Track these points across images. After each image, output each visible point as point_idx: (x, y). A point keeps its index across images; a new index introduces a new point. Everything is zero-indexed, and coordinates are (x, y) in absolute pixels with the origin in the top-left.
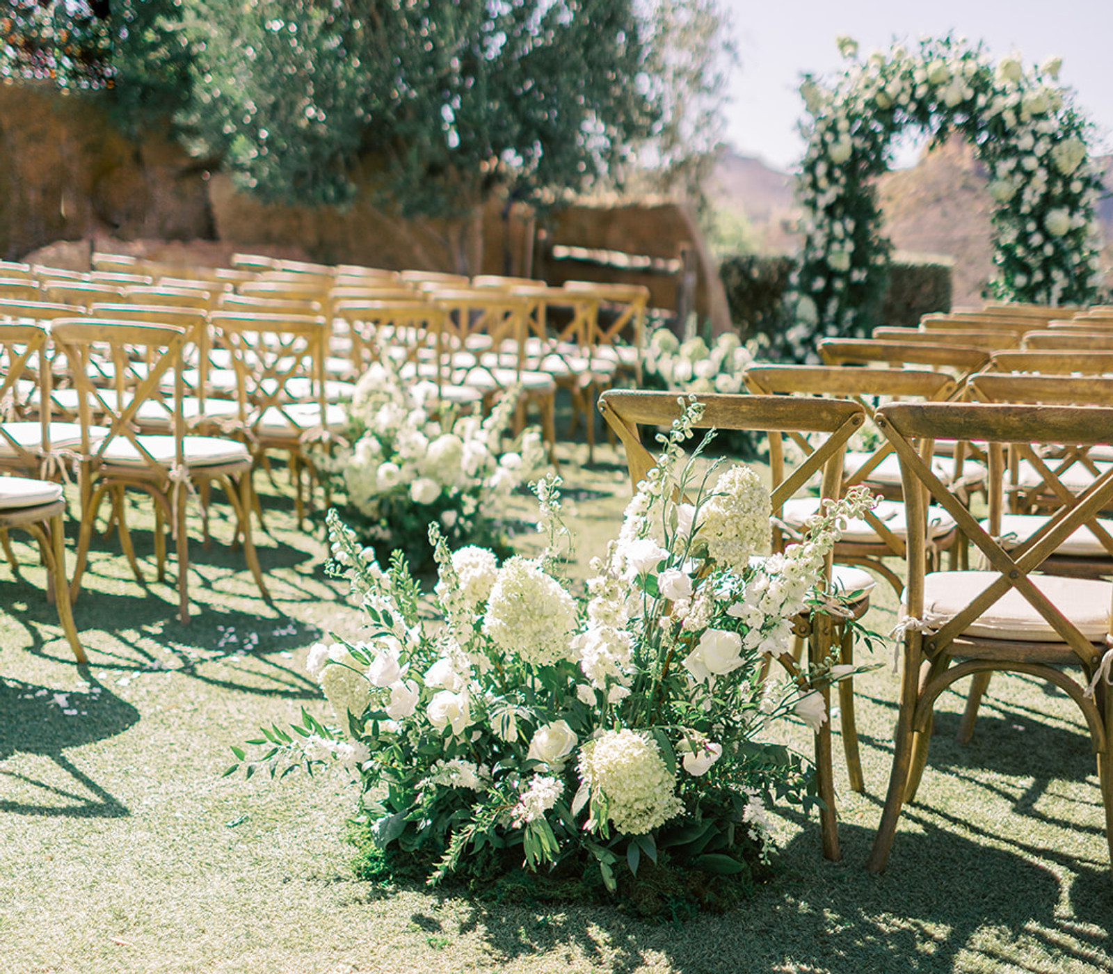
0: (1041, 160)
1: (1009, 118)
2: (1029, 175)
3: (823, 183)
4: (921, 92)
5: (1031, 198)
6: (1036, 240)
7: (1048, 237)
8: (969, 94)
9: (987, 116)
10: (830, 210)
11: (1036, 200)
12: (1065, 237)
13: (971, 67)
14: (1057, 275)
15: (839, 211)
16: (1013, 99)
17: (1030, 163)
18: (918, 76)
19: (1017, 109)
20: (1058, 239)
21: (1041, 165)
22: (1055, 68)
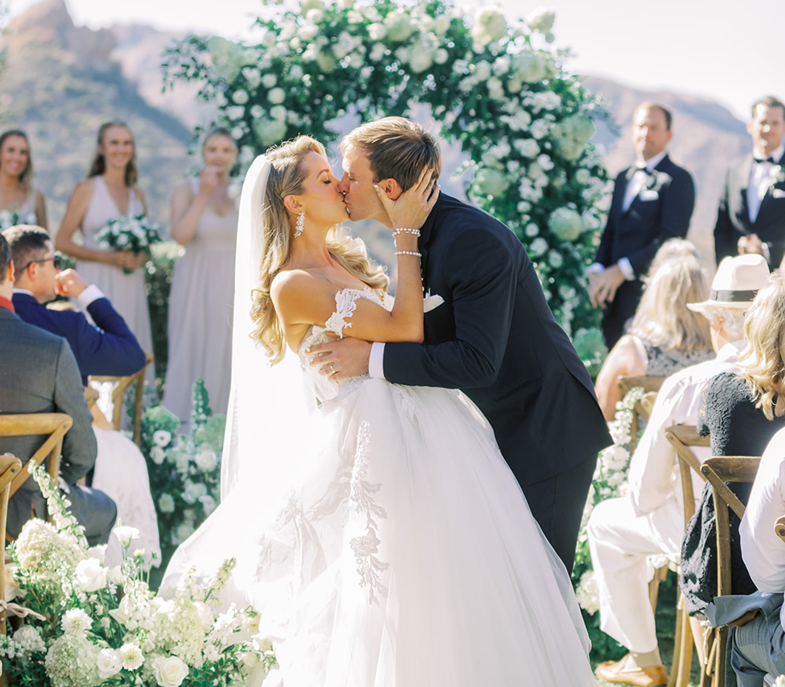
0: (541, 142)
1: (495, 89)
2: (525, 162)
4: (378, 52)
5: (531, 192)
6: (539, 246)
7: (553, 242)
8: (442, 57)
9: (466, 86)
11: (537, 195)
12: (575, 243)
13: (443, 22)
14: (566, 292)
16: (501, 65)
17: (528, 148)
18: (375, 32)
19: (506, 79)
20: (568, 245)
21: (543, 151)
22: (545, 24)
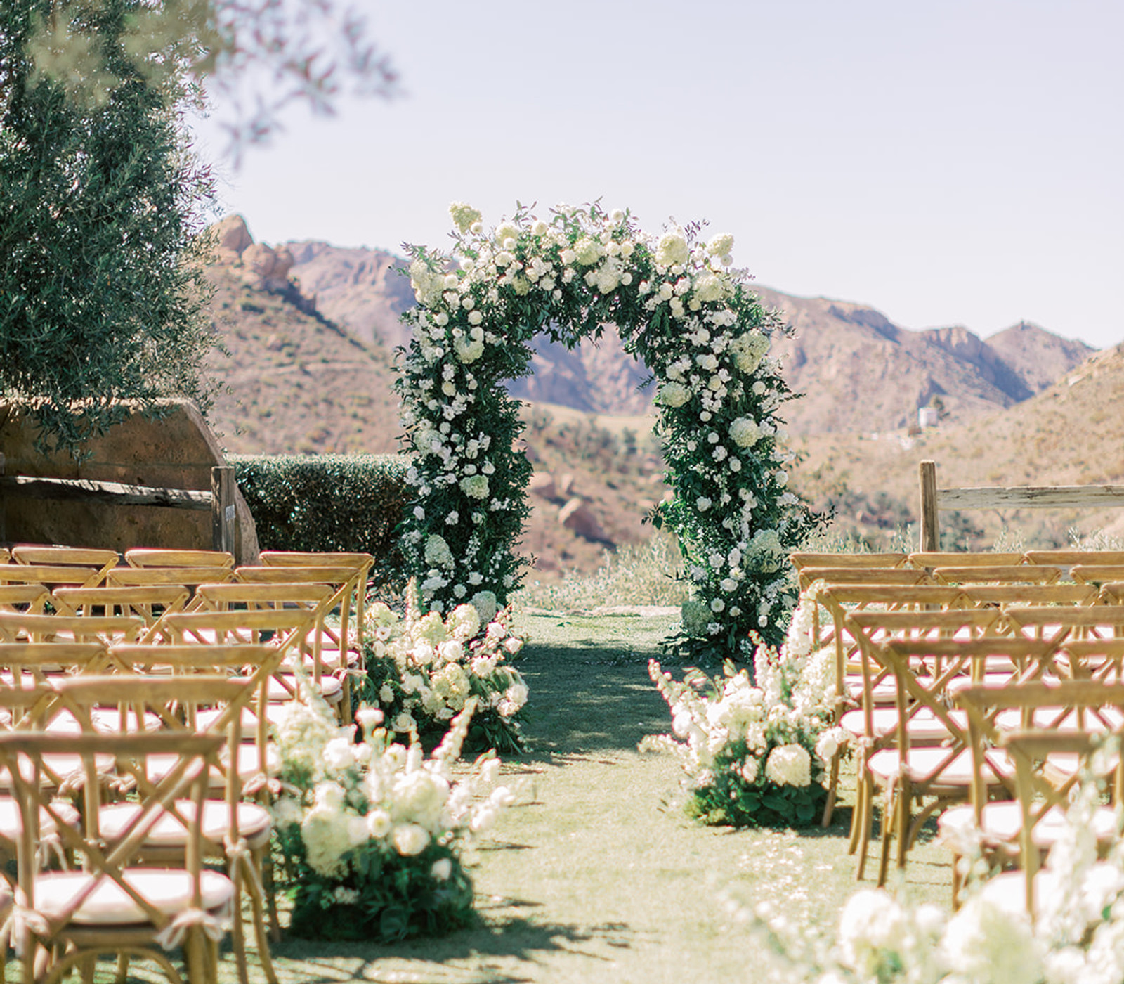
0: (720, 357)
1: (677, 308)
2: (706, 375)
3: (448, 389)
4: (568, 275)
5: (712, 403)
6: (720, 453)
7: (733, 449)
8: (628, 280)
9: (652, 304)
10: (458, 423)
11: (717, 405)
12: (754, 449)
13: (628, 247)
14: (745, 495)
15: (470, 424)
16: (682, 286)
17: (709, 362)
18: (566, 257)
19: (686, 299)
20: (747, 452)
21: (722, 365)
22: (725, 248)
